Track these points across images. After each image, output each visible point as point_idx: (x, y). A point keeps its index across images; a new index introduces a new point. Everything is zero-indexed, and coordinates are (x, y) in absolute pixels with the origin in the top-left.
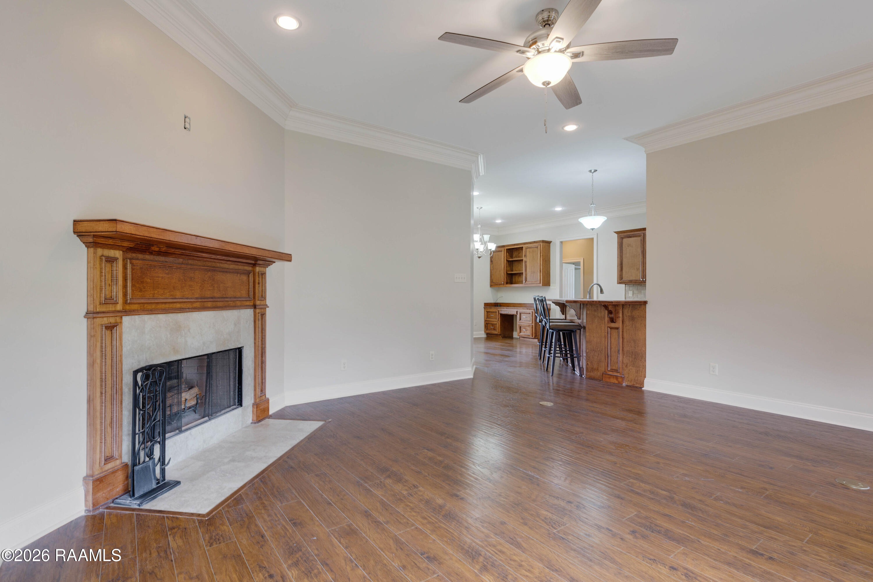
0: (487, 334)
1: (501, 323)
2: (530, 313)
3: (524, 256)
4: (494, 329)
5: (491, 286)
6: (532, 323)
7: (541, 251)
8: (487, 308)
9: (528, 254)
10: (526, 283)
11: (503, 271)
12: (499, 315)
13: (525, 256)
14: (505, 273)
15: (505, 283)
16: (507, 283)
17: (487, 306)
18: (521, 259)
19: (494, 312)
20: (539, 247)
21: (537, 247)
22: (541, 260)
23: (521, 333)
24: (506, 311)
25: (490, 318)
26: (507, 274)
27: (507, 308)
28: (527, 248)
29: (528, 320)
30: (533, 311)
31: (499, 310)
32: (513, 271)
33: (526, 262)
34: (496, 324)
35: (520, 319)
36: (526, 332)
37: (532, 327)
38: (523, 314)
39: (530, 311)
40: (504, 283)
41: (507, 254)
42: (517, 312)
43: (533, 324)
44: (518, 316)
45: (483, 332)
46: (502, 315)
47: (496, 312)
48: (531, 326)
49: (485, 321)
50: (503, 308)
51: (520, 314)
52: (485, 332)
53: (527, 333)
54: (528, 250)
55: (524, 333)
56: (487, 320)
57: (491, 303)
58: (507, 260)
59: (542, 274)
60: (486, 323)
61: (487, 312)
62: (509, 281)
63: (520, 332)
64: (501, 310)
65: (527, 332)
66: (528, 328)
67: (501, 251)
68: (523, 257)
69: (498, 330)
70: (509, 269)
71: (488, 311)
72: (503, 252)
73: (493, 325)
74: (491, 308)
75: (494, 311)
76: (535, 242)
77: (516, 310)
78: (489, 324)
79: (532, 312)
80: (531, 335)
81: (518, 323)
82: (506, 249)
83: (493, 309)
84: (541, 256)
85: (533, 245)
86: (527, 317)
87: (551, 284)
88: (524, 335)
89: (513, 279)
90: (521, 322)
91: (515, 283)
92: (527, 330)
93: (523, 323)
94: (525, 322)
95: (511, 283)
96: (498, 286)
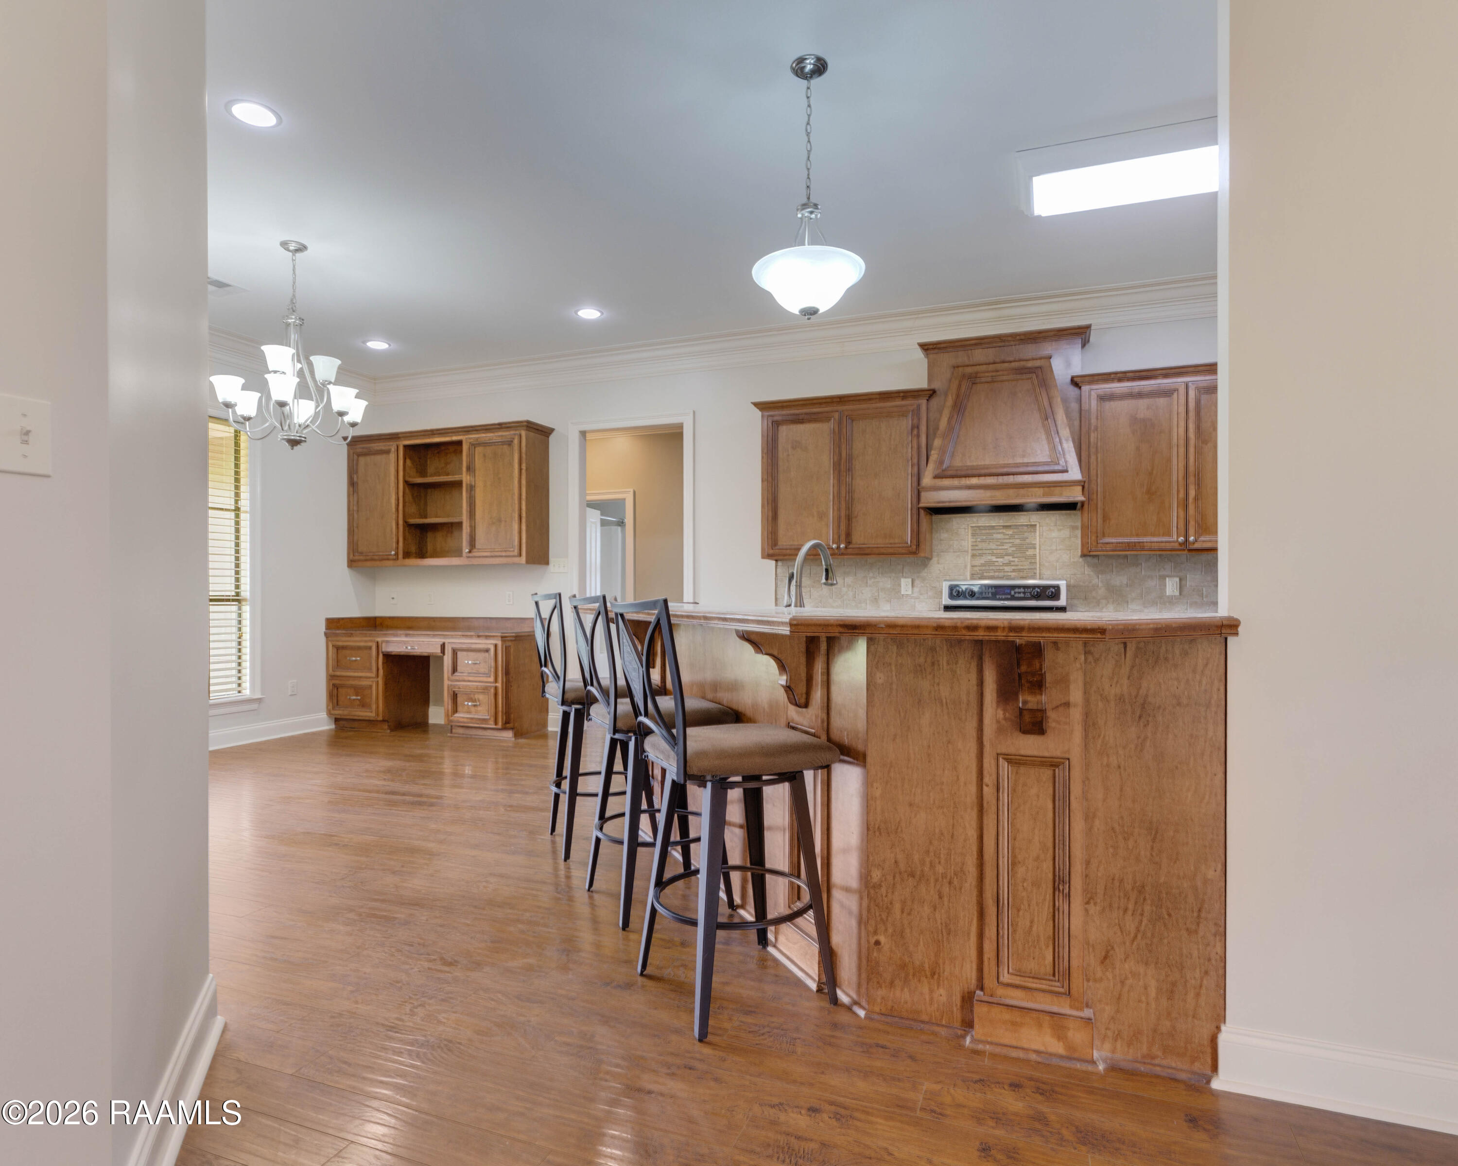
0: (337, 720)
1: (386, 684)
2: (487, 651)
3: (464, 469)
4: (363, 704)
5: (352, 563)
6: (496, 681)
7: (524, 456)
8: (336, 635)
9: (478, 462)
10: (470, 555)
11: (394, 516)
12: (381, 656)
13: (469, 469)
14: (401, 522)
15: (401, 556)
16: (407, 555)
17: (338, 628)
18: (456, 478)
19: (359, 648)
20: (516, 441)
21: (510, 443)
22: (524, 482)
23: (457, 715)
24: (405, 642)
25: (348, 668)
26: (408, 526)
27: (407, 635)
28: (474, 445)
29: (482, 670)
30: (499, 643)
31: (379, 640)
32: (426, 517)
33: (471, 488)
34: (371, 687)
35: (454, 670)
36: (473, 709)
37: (496, 695)
38: (465, 653)
39: (489, 644)
40: (397, 554)
41: (408, 462)
42: (443, 646)
43: (499, 685)
44: (447, 660)
45: (323, 715)
46: (390, 658)
47: (370, 648)
48: (492, 690)
49: (331, 677)
50: (396, 636)
51: (455, 652)
52: (329, 713)
53: (477, 712)
54: (479, 450)
55: (469, 712)
56: (338, 673)
57: (351, 619)
58: (406, 482)
59: (527, 526)
60: (334, 685)
61: (338, 649)
62: (413, 549)
63: (455, 711)
64: (387, 642)
65: (479, 708)
66: (481, 697)
67: (388, 452)
68: (462, 474)
69: (378, 707)
70: (413, 509)
71: (340, 644)
72: (392, 456)
73: (358, 690)
74: (351, 635)
75: (362, 644)
76: (501, 426)
77: (440, 641)
78: (343, 686)
79: (496, 646)
80: (493, 719)
81: (446, 683)
82: (405, 447)
83: (358, 639)
84: (524, 472)
85: (496, 434)
86: (477, 660)
87: (552, 559)
88: (469, 720)
89: (434, 541)
90: (457, 678)
91: (436, 555)
92: (478, 703)
93: (464, 681)
94: (471, 679)
95: (422, 554)
96: (378, 563)
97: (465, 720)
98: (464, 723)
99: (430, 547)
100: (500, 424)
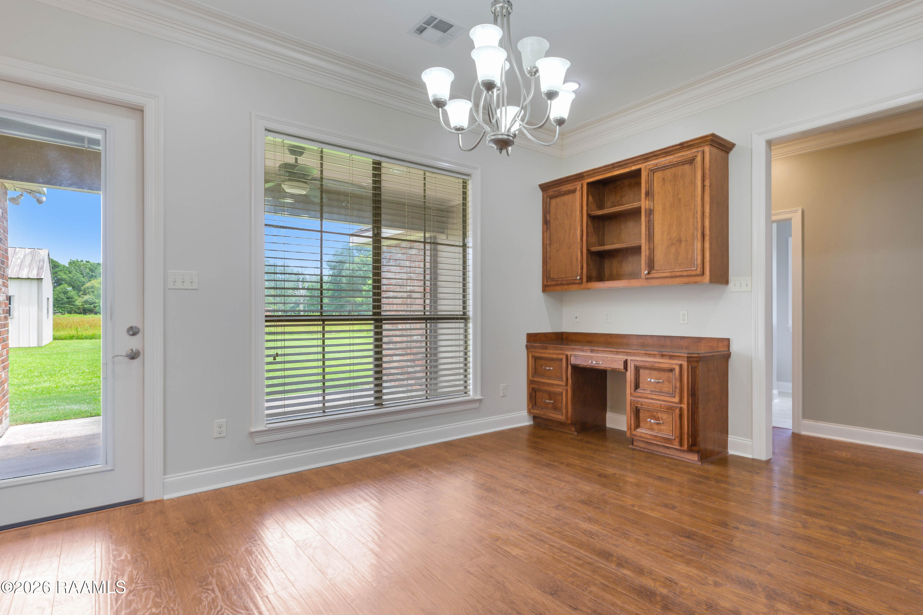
0: (535, 418)
1: (574, 391)
2: (671, 370)
3: (643, 195)
4: (556, 408)
5: (546, 288)
6: (681, 402)
7: (707, 172)
8: (535, 347)
9: (657, 187)
10: (650, 276)
11: (579, 246)
12: (570, 368)
13: (647, 194)
14: (585, 251)
15: (585, 279)
16: (590, 279)
17: (535, 341)
18: (635, 205)
19: (552, 360)
20: (699, 159)
21: (691, 161)
22: (707, 199)
23: (638, 430)
24: (591, 358)
25: (543, 376)
26: (590, 252)
27: (592, 351)
28: (653, 171)
29: (666, 390)
30: (685, 364)
31: (569, 353)
32: (604, 245)
33: (650, 212)
34: (561, 394)
35: (637, 386)
36: (656, 427)
37: (681, 416)
38: (647, 371)
39: (674, 363)
40: (581, 279)
41: (590, 198)
42: (626, 362)
43: (685, 406)
44: (630, 375)
45: (525, 413)
46: (576, 369)
47: (561, 360)
48: (677, 411)
49: (531, 382)
50: (583, 351)
51: (637, 369)
52: (529, 412)
53: (660, 430)
54: (658, 175)
55: (652, 429)
56: (536, 379)
57: (545, 334)
58: (589, 216)
59: (711, 244)
60: (533, 389)
61: (536, 359)
62: (594, 274)
63: (638, 426)
64: (575, 356)
65: (662, 427)
66: (665, 416)
67: (574, 191)
68: (640, 200)
69: (567, 412)
70: (594, 240)
71: (538, 355)
72: (578, 194)
73: (551, 395)
74: (546, 348)
75: (555, 356)
76: (683, 146)
77: (623, 357)
78: (540, 390)
79: (681, 366)
80: (677, 440)
81: (629, 398)
82: (589, 184)
83: (551, 352)
84: (707, 188)
85: (676, 155)
86: (660, 379)
87: (731, 278)
88: (652, 438)
89: (609, 266)
90: (639, 395)
91: (612, 278)
92: (661, 422)
93: (647, 398)
94: (654, 397)
95: (601, 278)
96: (566, 287)
97: (648, 437)
98: (646, 438)
99: (607, 272)
100: (681, 144)
